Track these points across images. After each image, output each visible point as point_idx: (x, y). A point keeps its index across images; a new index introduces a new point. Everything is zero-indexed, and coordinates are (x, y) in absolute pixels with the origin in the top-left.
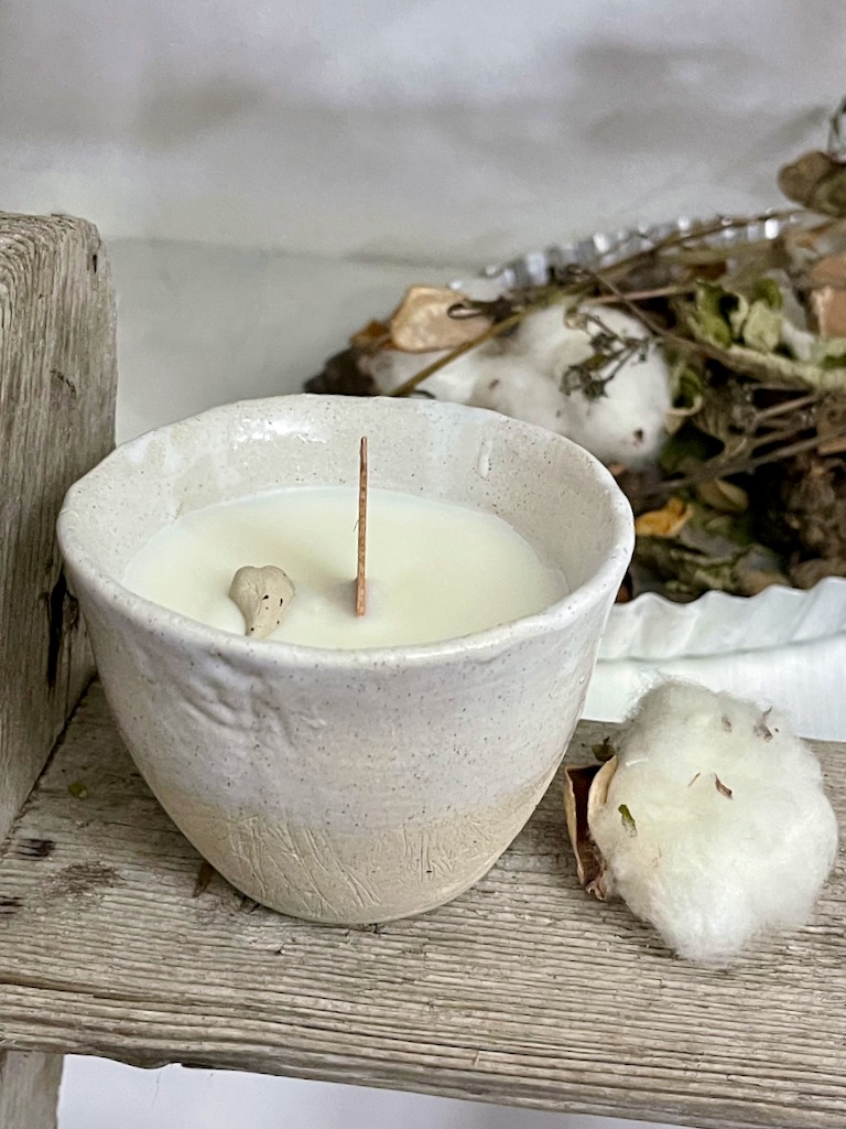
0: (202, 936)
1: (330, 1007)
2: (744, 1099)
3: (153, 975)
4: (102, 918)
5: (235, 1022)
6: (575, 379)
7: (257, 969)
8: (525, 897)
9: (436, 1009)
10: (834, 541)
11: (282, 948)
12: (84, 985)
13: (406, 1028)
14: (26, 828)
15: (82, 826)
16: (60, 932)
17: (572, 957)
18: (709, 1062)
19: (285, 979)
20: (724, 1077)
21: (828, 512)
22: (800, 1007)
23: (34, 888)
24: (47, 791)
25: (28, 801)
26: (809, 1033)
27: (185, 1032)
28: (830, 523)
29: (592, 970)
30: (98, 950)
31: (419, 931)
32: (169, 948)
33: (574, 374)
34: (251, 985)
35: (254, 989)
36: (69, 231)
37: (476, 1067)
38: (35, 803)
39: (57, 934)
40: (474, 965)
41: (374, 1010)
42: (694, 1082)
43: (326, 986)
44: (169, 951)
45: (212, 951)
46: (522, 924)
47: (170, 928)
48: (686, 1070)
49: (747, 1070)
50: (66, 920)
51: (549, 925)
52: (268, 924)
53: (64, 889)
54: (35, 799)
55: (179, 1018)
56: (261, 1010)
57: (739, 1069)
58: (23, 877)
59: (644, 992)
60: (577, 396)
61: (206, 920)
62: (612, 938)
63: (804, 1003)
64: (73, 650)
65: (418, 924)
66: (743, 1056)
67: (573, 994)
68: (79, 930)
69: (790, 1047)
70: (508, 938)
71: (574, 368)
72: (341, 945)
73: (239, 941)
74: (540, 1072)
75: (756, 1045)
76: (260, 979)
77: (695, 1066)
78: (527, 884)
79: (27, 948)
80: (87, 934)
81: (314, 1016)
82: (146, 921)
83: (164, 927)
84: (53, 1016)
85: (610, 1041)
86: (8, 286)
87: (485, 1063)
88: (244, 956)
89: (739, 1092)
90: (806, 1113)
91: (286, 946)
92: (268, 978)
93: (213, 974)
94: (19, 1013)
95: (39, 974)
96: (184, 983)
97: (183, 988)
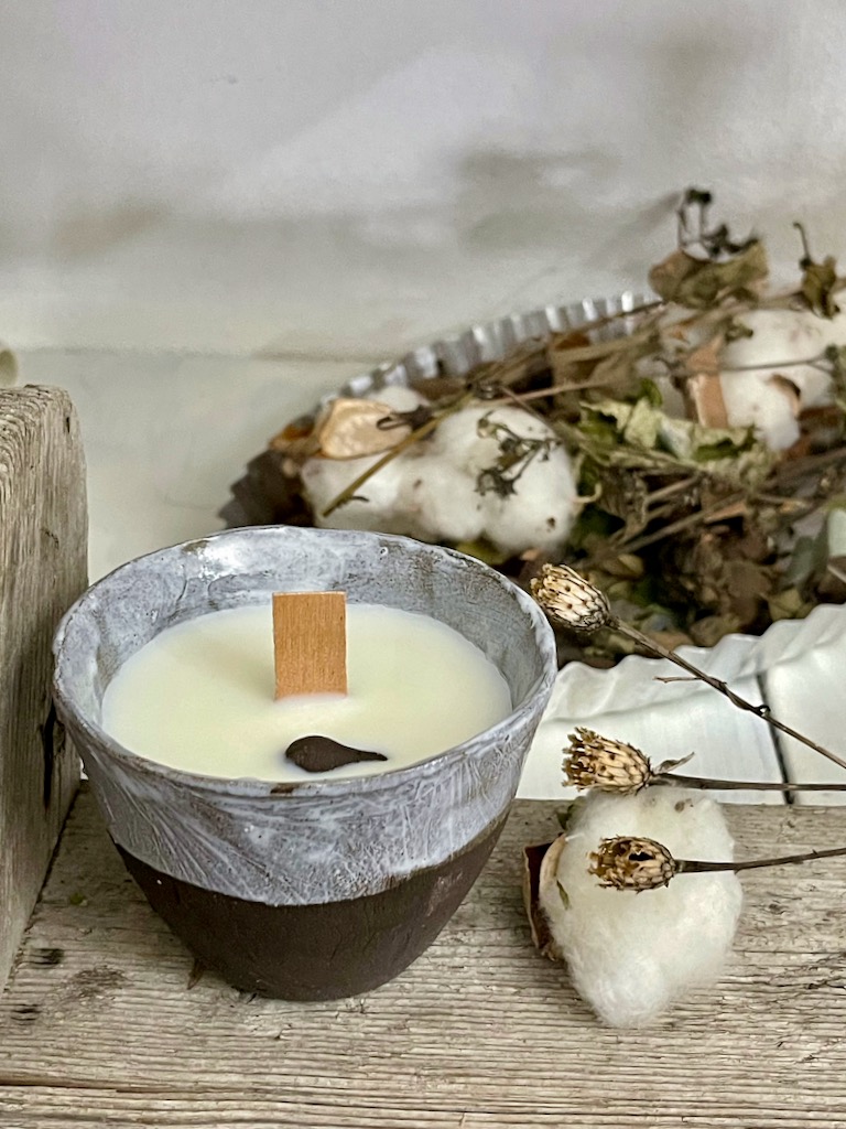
0: (207, 1028)
1: (329, 1084)
3: (168, 1068)
4: (116, 1018)
5: (246, 1104)
6: (489, 482)
7: (259, 1055)
8: (491, 970)
9: (423, 1079)
10: (726, 599)
11: (281, 1034)
12: (107, 1081)
13: (397, 1098)
14: (35, 939)
15: (86, 933)
16: (80, 1034)
17: (538, 1022)
18: (665, 1107)
19: (287, 1062)
20: (680, 1119)
21: (717, 574)
22: (739, 1051)
23: (50, 995)
24: (52, 902)
25: (34, 913)
26: (749, 1074)
27: (202, 1117)
28: (720, 583)
29: (557, 1032)
30: (115, 1048)
31: (400, 1009)
32: (180, 1041)
33: (488, 477)
34: (256, 1070)
35: (260, 1073)
36: (48, 403)
38: (40, 915)
39: (76, 1036)
40: (452, 1036)
41: (369, 1084)
42: (654, 1125)
43: (323, 1065)
44: (179, 1044)
45: (218, 1041)
46: (492, 994)
47: (179, 1023)
48: (647, 1115)
49: (699, 1111)
50: (82, 1022)
51: (515, 994)
52: (266, 1012)
53: (77, 994)
54: (40, 910)
55: (196, 1105)
56: (268, 1092)
57: (692, 1111)
58: (39, 984)
59: (602, 1048)
60: (491, 495)
61: (209, 1013)
62: (572, 1001)
63: (742, 1047)
64: (62, 770)
65: (400, 1002)
66: (694, 1099)
67: (541, 1055)
68: (96, 1031)
69: (734, 1088)
70: (480, 1009)
71: (486, 472)
72: (333, 1026)
73: (242, 1030)
75: (703, 1088)
76: (264, 1063)
77: (654, 1111)
78: (492, 957)
79: (51, 1051)
80: (104, 1034)
81: (317, 1093)
82: (156, 1018)
83: (171, 1022)
84: (82, 1112)
85: (578, 1095)
86: (7, 465)
87: (471, 1123)
88: (249, 1044)
91: (284, 1032)
92: (272, 1063)
93: (222, 1062)
94: (51, 1112)
95: (65, 1075)
96: (196, 1072)
97: (196, 1077)
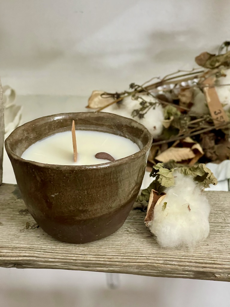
0: (20, 234)
1: (50, 247)
2: (151, 263)
3: (8, 243)
5: (27, 252)
7: (33, 240)
9: (76, 247)
11: (40, 236)
13: (68, 251)
18: (142, 254)
19: (40, 242)
20: (145, 258)
27: (15, 255)
32: (12, 237)
33: (135, 112)
34: (31, 244)
35: (32, 244)
37: (85, 259)
41: (61, 248)
42: (138, 259)
43: (50, 243)
45: (22, 237)
47: (13, 233)
48: (136, 256)
49: (151, 256)
52: (37, 231)
55: (13, 251)
56: (33, 249)
57: (149, 255)
59: (128, 241)
60: (136, 117)
61: (22, 231)
66: (150, 253)
67: (111, 242)
71: (135, 110)
73: (30, 235)
74: (101, 259)
75: (154, 250)
76: (34, 242)
81: (46, 250)
83: (11, 233)
85: (118, 251)
87: (88, 258)
88: (30, 238)
89: (149, 261)
90: (166, 266)
92: (36, 242)
93: (22, 242)
96: (15, 244)
97: (15, 245)
